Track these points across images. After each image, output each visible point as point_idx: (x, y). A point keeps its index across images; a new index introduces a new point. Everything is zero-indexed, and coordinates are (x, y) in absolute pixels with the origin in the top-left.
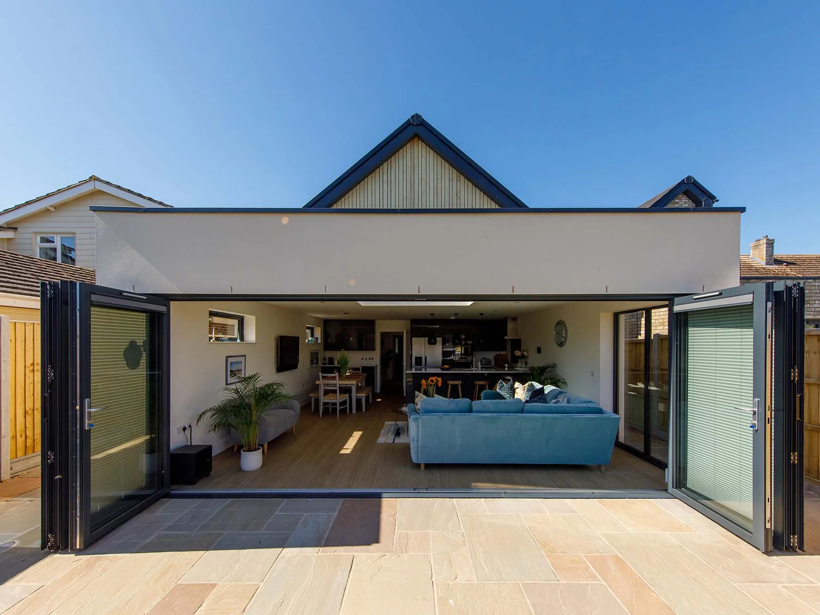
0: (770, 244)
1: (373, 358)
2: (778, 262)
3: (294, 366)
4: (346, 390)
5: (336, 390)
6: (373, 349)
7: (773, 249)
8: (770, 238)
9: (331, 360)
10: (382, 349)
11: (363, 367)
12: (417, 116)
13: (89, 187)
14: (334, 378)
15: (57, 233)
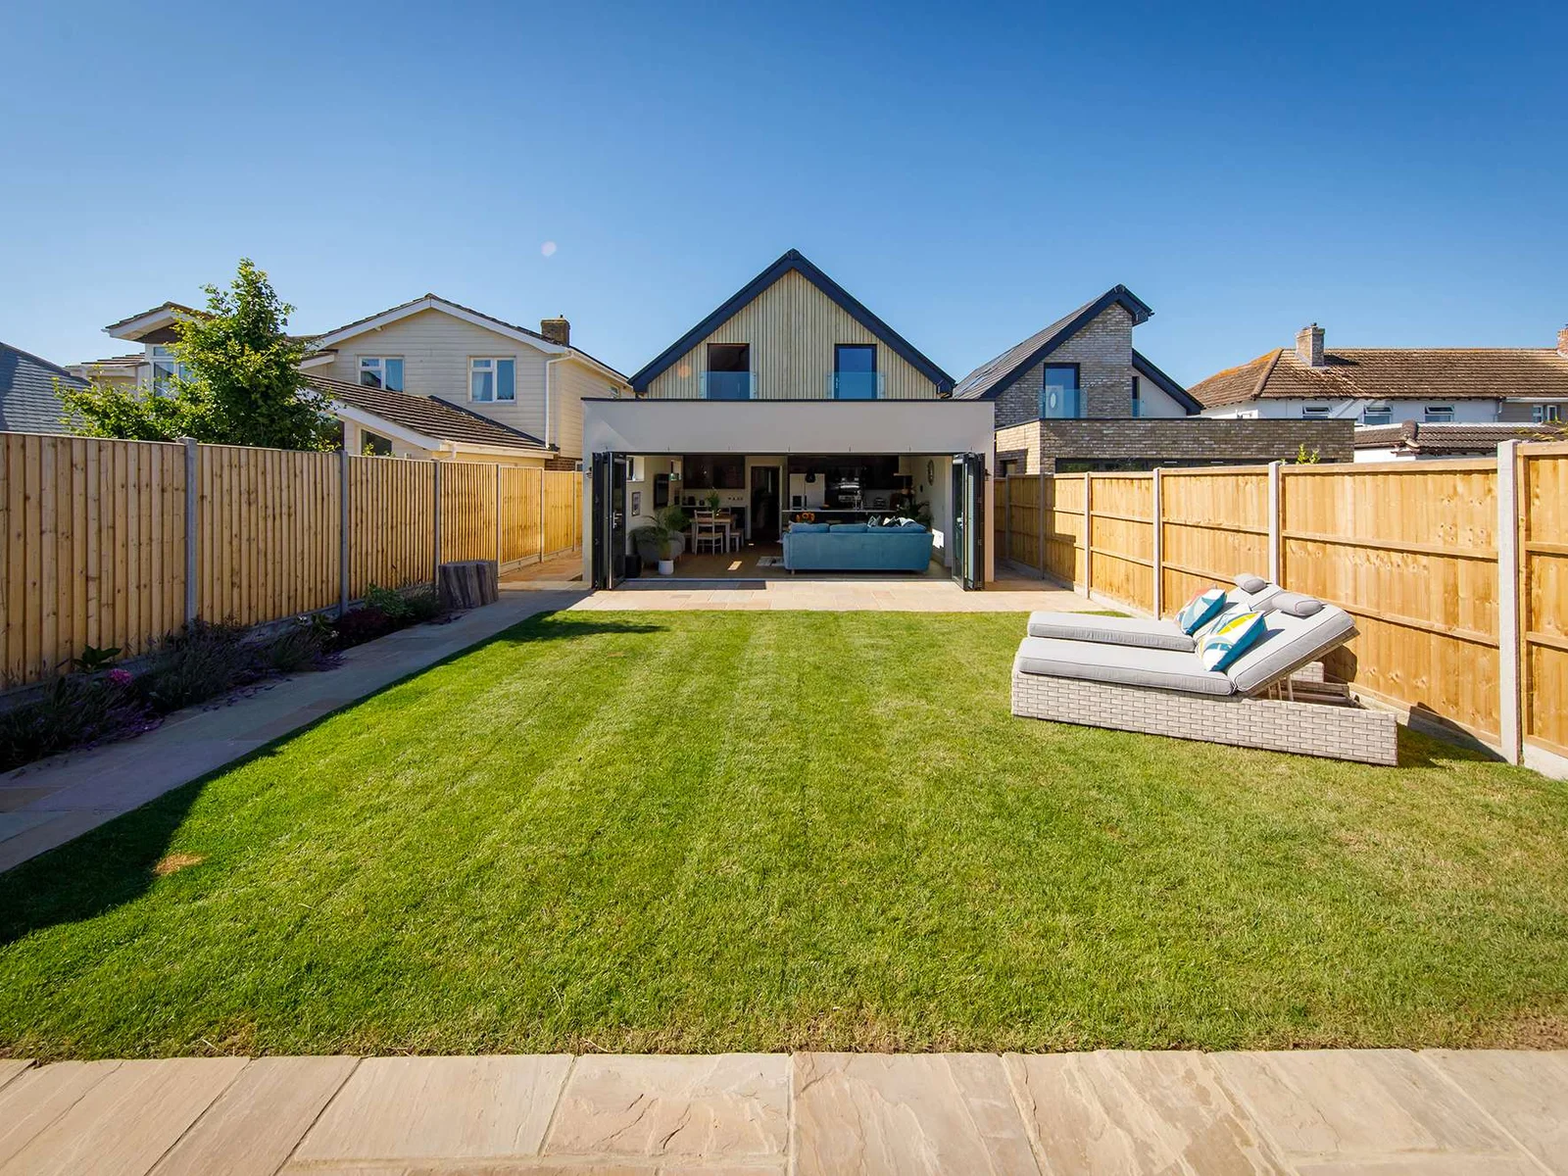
0: (1319, 335)
1: (742, 498)
2: (1332, 360)
3: (665, 504)
4: (720, 528)
5: (711, 528)
6: (743, 487)
7: (1323, 342)
8: (1319, 327)
9: (692, 500)
10: (752, 488)
11: (732, 508)
12: (794, 252)
13: (425, 305)
14: (710, 516)
15: (382, 356)
